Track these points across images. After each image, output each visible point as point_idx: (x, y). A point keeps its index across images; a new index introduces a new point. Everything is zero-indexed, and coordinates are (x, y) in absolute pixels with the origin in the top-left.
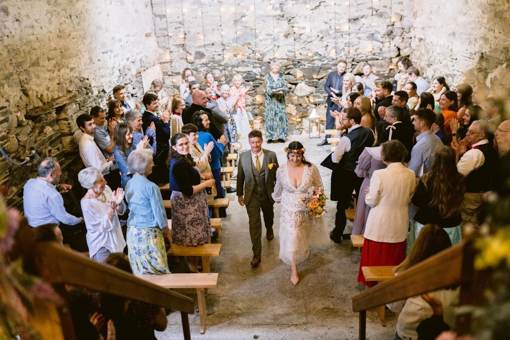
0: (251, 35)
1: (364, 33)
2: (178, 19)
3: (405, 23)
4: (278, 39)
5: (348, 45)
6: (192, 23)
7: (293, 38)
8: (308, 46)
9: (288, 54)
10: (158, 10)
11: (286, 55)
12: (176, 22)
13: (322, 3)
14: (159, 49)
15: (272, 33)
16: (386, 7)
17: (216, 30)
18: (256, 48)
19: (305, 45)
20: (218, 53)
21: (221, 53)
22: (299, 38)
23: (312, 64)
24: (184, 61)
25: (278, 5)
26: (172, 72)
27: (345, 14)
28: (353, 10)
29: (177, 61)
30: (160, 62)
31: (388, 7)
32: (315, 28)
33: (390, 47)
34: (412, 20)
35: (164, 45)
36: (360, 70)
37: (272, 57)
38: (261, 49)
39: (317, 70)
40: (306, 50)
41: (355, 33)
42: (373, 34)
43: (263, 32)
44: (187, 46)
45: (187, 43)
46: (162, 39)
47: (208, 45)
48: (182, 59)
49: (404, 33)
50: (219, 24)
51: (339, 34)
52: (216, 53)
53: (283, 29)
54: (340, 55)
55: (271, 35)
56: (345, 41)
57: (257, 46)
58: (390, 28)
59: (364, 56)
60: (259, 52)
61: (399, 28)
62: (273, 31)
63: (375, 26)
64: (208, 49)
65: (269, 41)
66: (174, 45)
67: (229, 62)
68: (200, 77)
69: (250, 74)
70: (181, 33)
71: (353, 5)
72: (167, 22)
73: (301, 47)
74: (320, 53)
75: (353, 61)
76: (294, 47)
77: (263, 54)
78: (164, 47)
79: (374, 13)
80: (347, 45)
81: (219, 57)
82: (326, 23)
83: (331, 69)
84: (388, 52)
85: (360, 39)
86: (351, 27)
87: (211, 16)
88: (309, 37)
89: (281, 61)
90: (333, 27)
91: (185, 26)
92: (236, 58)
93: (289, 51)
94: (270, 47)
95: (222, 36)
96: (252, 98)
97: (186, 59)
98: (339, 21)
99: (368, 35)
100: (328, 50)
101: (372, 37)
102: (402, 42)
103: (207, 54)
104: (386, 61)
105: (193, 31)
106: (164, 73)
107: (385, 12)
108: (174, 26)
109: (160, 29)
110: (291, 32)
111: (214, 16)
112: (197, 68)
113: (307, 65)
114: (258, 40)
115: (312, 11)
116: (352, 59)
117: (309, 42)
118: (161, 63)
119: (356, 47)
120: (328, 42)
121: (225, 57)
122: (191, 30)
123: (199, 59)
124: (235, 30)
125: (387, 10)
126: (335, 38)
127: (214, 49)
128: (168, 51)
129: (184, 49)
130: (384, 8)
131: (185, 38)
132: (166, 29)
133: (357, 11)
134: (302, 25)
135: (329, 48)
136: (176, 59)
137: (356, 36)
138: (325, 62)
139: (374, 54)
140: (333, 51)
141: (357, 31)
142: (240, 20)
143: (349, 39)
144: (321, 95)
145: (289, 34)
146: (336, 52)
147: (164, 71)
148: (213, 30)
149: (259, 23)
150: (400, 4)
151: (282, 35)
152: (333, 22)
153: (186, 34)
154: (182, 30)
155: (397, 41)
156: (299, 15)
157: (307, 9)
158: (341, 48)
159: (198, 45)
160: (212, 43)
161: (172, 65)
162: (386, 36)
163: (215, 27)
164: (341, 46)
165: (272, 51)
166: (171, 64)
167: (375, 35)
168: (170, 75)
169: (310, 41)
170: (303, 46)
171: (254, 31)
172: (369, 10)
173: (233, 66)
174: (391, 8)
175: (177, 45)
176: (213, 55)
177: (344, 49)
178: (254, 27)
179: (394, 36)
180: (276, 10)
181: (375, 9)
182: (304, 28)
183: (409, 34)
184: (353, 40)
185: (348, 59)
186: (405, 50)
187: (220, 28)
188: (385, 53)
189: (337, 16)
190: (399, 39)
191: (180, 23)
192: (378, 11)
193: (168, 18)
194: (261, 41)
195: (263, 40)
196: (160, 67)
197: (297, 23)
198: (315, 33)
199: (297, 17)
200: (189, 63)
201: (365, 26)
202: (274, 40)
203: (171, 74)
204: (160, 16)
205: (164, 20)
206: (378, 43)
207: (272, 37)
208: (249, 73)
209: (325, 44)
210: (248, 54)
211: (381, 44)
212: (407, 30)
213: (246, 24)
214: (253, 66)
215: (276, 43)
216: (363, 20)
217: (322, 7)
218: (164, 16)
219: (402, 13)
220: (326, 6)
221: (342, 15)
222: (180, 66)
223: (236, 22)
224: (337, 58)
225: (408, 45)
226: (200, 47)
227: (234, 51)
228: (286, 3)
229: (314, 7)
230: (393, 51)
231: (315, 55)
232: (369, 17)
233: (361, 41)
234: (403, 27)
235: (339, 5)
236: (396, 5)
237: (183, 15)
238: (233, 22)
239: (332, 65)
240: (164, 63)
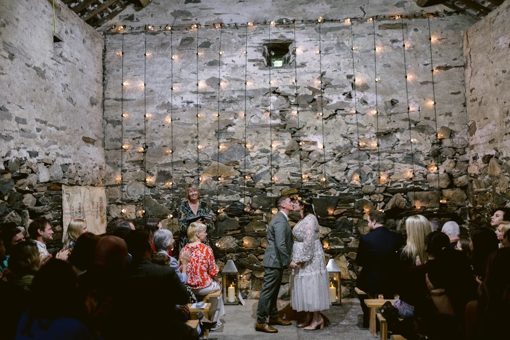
0: (239, 151)
1: (398, 153)
2: (138, 127)
3: (458, 140)
4: (277, 157)
5: (378, 168)
6: (156, 133)
7: (298, 156)
8: (319, 169)
9: (292, 178)
10: (111, 114)
11: (289, 179)
12: (135, 131)
13: (338, 112)
14: (107, 165)
15: (270, 149)
16: (428, 118)
17: (190, 143)
18: (245, 168)
19: (316, 166)
20: (190, 175)
21: (195, 173)
22: (308, 158)
23: (326, 193)
24: (141, 185)
25: (277, 112)
26: (122, 200)
27: (372, 125)
28: (382, 121)
29: (130, 184)
30: (106, 184)
31: (431, 119)
32: (330, 143)
33: (438, 173)
34: (466, 138)
35: (115, 160)
36: (397, 204)
37: (268, 182)
38: (254, 171)
39: (334, 202)
40: (316, 174)
41: (386, 152)
42: (412, 155)
43: (256, 148)
44: (147, 164)
45: (149, 159)
46: (113, 152)
47: (177, 162)
48: (138, 181)
49: (457, 154)
50: (195, 135)
51: (364, 153)
52: (188, 175)
53: (284, 143)
54: (367, 182)
55: (267, 151)
56: (372, 163)
57: (246, 166)
58: (436, 147)
59: (402, 184)
60: (250, 174)
61: (449, 147)
62: (271, 146)
63: (415, 144)
64: (177, 169)
65: (264, 160)
66: (130, 161)
67: (206, 187)
68: (162, 207)
69: (236, 205)
70: (141, 145)
71: (382, 115)
72: (122, 130)
73: (309, 169)
74: (338, 177)
75: (385, 191)
76: (300, 169)
77: (255, 177)
78: (114, 163)
79: (413, 126)
80: (376, 169)
81: (193, 180)
82: (346, 137)
83: (354, 202)
84: (435, 180)
85: (394, 162)
86: (380, 143)
87: (185, 124)
88: (321, 156)
89: (280, 188)
90: (355, 143)
91: (146, 137)
92: (216, 182)
93: (293, 174)
94: (265, 169)
95: (198, 151)
96: (237, 241)
97: (145, 181)
98: (364, 135)
99: (405, 155)
100: (349, 175)
101: (411, 158)
102: (455, 167)
103: (175, 176)
104: (434, 193)
105: (158, 143)
106: (110, 200)
107: (428, 125)
108: (132, 135)
109: (112, 140)
110: (295, 148)
111: (188, 124)
112: (159, 194)
113: (319, 195)
114: (248, 158)
115: (325, 121)
116: (383, 189)
117: (322, 163)
118: (107, 187)
119: (389, 172)
120: (348, 164)
121: (200, 179)
122: (155, 142)
123: (163, 181)
124: (216, 143)
125: (430, 123)
126: (358, 158)
127: (185, 169)
128: (120, 169)
129: (143, 168)
130: (426, 120)
131: (144, 153)
132: (120, 140)
133: (388, 123)
134: (312, 138)
135: (350, 173)
136: (130, 182)
137: (388, 157)
138: (346, 191)
139: (416, 183)
140: (357, 177)
141: (390, 149)
142: (225, 131)
143: (379, 160)
144: (340, 240)
145: (293, 151)
146: (360, 177)
147: (110, 197)
148: (186, 142)
149: (251, 135)
150: (448, 116)
151: (283, 151)
152: (355, 136)
153: (147, 147)
154: (142, 141)
155: (448, 165)
156: (308, 125)
157: (318, 118)
158: (367, 173)
159: (163, 162)
160: (183, 160)
161: (123, 190)
162: (432, 158)
163: (189, 139)
164: (368, 170)
165: (269, 173)
166: (122, 188)
167: (416, 156)
168: (118, 204)
169: (323, 161)
170: (312, 168)
171: (243, 145)
172: (404, 122)
173: (212, 194)
174: (435, 120)
175: (133, 162)
176: (183, 177)
177: (372, 174)
178: (244, 140)
179: (443, 158)
180: (275, 118)
181: (413, 121)
182: (314, 143)
183: (463, 156)
184: (384, 162)
185: (378, 189)
186: (460, 179)
187: (195, 140)
188: (431, 181)
189: (361, 129)
190: (450, 162)
191: (141, 132)
192: (418, 124)
193: (124, 125)
194: (252, 159)
195: (255, 157)
196: (106, 191)
197: (304, 136)
198: (329, 150)
199: (305, 129)
200: (149, 187)
201: (401, 143)
202: (272, 158)
203: (121, 202)
204: (112, 122)
205: (119, 127)
206: (420, 168)
207: (269, 154)
208: (234, 203)
209: (344, 165)
210: (234, 177)
211: (424, 169)
212: (461, 151)
213: (233, 135)
214: (240, 193)
215: (274, 163)
216: (398, 135)
217: (339, 117)
218: (120, 122)
219: (451, 128)
220: (344, 115)
221: (368, 128)
222: (136, 191)
223: (218, 133)
224: (362, 186)
225: (463, 171)
226: (166, 165)
227: (214, 172)
228: (289, 109)
229: (328, 116)
230: (443, 179)
231: (331, 181)
232: (405, 131)
233: (395, 163)
234: (455, 146)
235: (363, 115)
236: (442, 117)
237: (146, 121)
238: (214, 133)
239: (356, 195)
240: (112, 186)
